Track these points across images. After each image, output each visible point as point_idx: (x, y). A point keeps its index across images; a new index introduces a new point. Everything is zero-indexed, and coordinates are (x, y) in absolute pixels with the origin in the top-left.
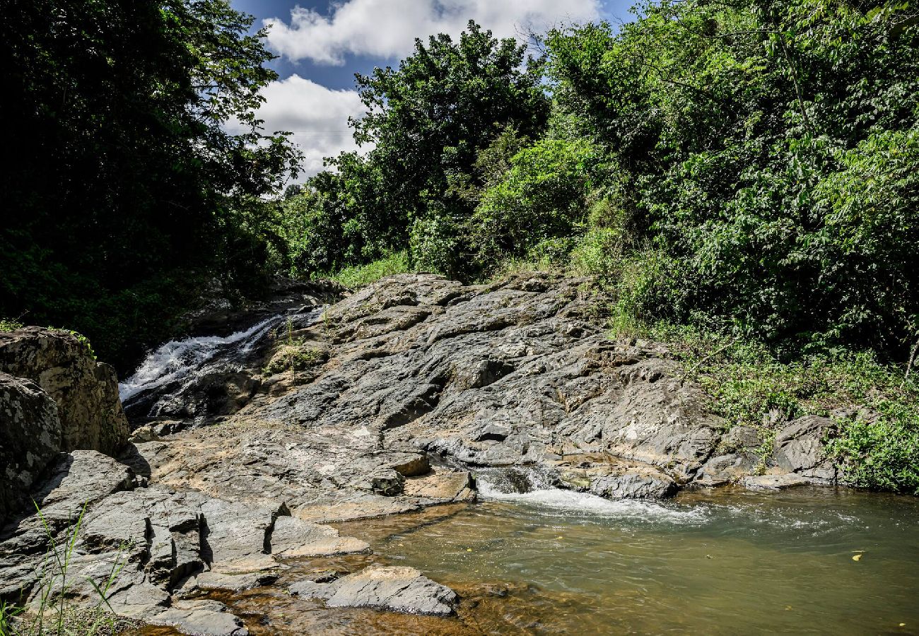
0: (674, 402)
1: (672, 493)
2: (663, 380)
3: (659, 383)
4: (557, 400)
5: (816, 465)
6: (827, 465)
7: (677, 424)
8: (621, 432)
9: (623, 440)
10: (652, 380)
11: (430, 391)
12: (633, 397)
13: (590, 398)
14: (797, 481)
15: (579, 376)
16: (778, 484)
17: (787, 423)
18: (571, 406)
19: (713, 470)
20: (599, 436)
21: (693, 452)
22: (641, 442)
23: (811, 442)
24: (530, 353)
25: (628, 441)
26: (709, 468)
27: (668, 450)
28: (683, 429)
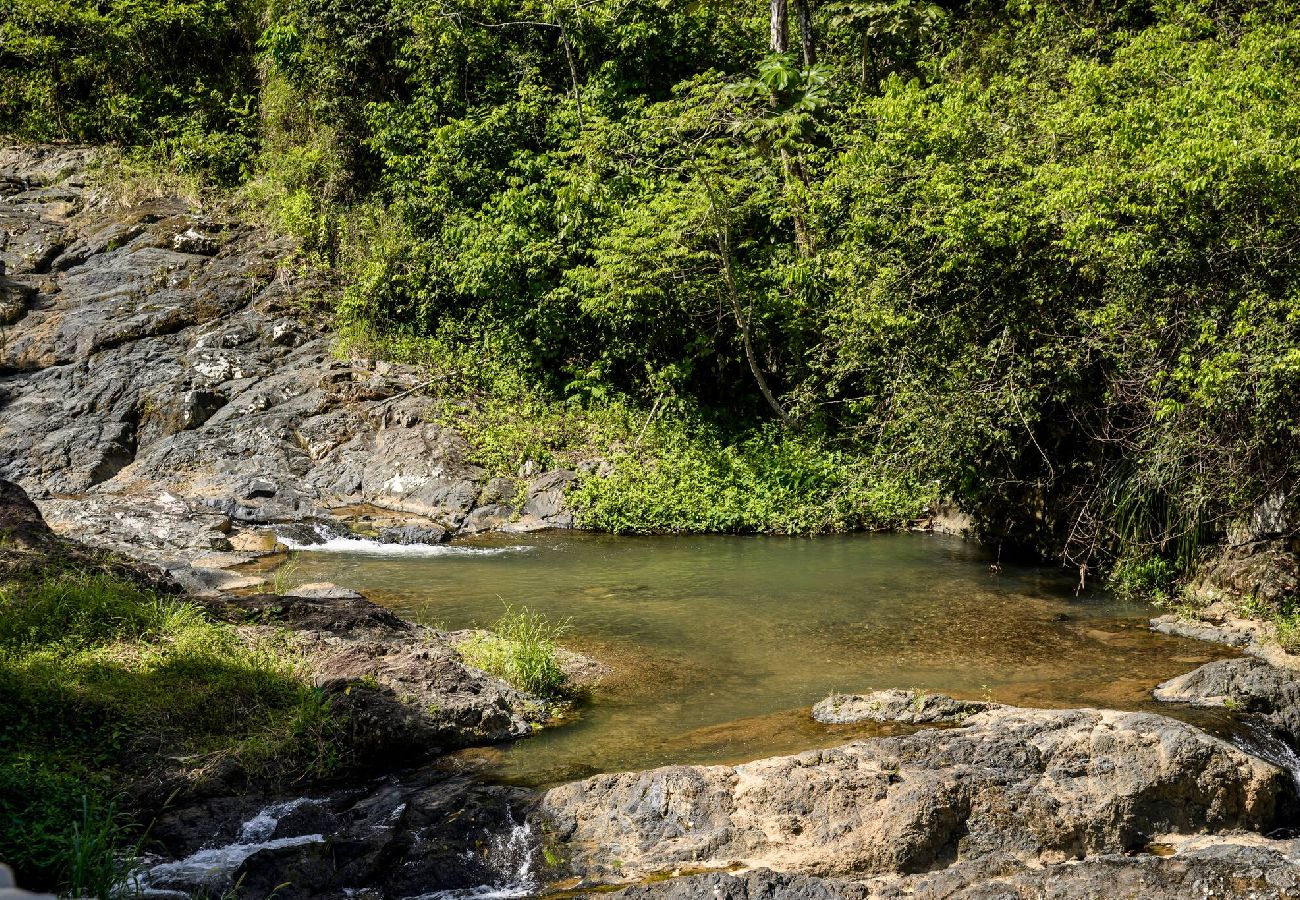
0: (436, 453)
1: (446, 539)
2: (422, 424)
3: (416, 430)
4: (298, 445)
5: (559, 513)
6: (567, 512)
7: (442, 477)
8: (386, 485)
9: (389, 493)
10: (410, 425)
11: (125, 432)
12: (391, 446)
13: (339, 443)
14: (543, 526)
15: (316, 413)
16: (526, 529)
17: (540, 475)
18: (318, 453)
19: (476, 520)
20: (359, 487)
21: (459, 504)
22: (408, 495)
23: (556, 494)
24: (238, 375)
25: (396, 494)
26: (473, 518)
27: (436, 503)
28: (447, 482)
